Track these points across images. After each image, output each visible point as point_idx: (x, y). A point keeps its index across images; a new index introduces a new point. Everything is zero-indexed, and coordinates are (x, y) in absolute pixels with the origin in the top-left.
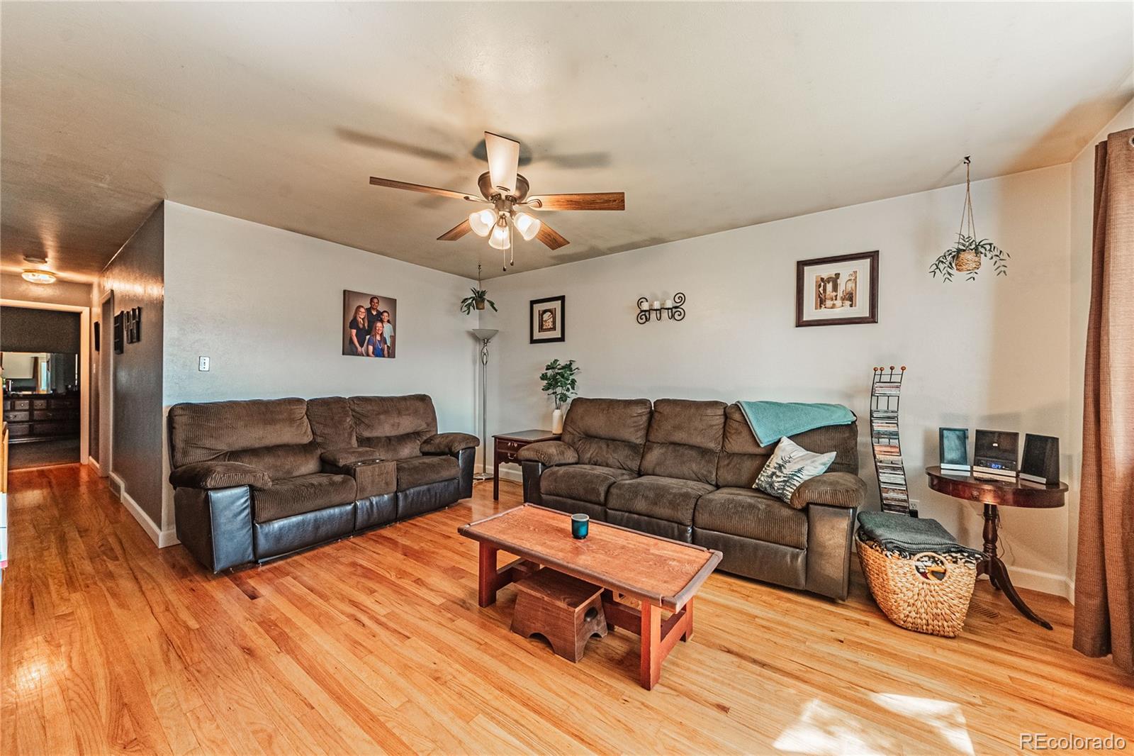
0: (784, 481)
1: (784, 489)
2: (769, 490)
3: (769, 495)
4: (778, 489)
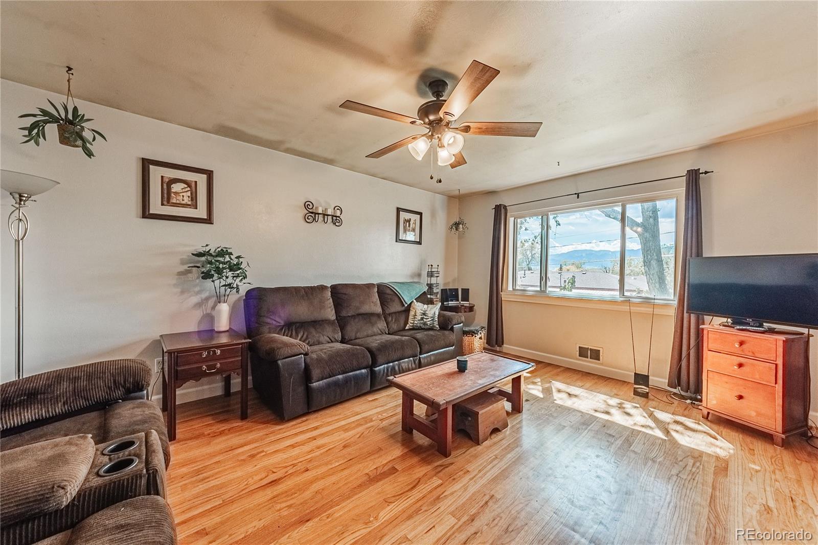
0: (432, 320)
1: (433, 324)
2: (423, 327)
3: (424, 329)
4: (431, 324)
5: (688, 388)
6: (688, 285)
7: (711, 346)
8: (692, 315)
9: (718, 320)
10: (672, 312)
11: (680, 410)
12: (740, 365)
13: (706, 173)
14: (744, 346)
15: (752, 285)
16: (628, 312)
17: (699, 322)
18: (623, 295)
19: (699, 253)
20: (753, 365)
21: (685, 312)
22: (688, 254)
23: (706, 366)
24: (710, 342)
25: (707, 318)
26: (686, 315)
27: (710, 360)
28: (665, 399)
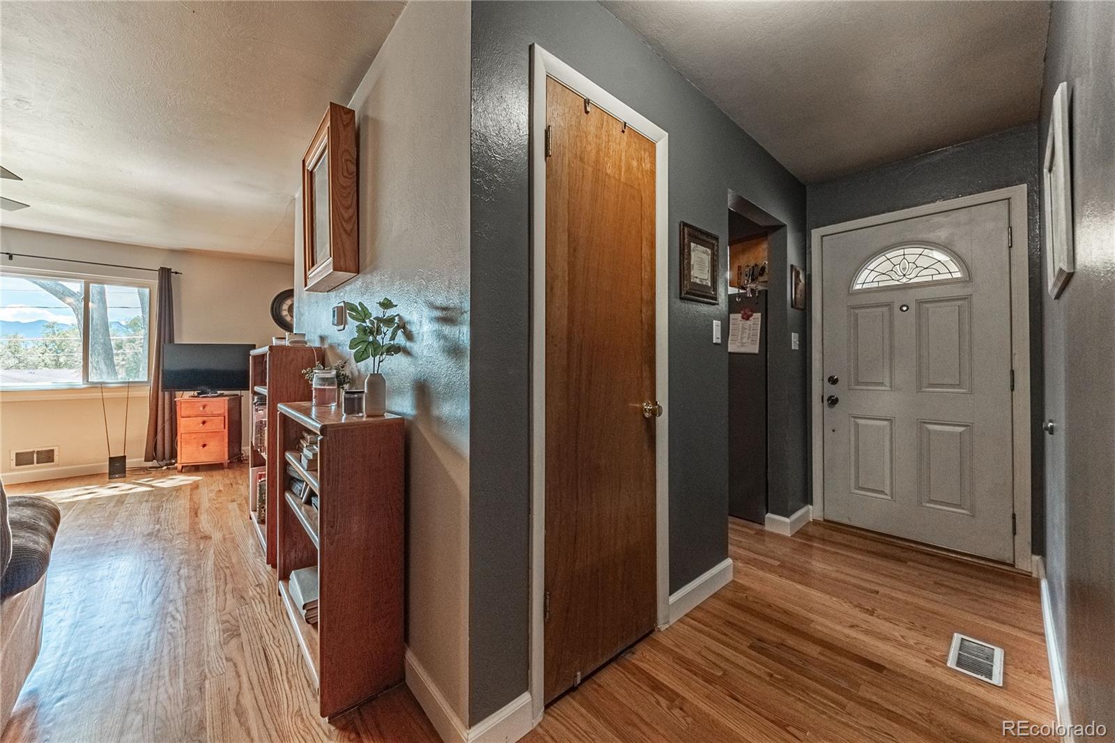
5: (164, 458)
6: (163, 371)
7: (183, 414)
8: (166, 393)
9: (187, 395)
10: (146, 392)
11: (160, 475)
12: (204, 423)
13: (176, 273)
14: (206, 408)
15: (206, 370)
16: (100, 399)
17: (172, 397)
18: (88, 382)
19: (171, 340)
20: (212, 420)
21: (160, 390)
22: (162, 340)
23: (181, 430)
24: (182, 411)
25: (178, 394)
26: (160, 394)
27: (183, 424)
28: (142, 473)
